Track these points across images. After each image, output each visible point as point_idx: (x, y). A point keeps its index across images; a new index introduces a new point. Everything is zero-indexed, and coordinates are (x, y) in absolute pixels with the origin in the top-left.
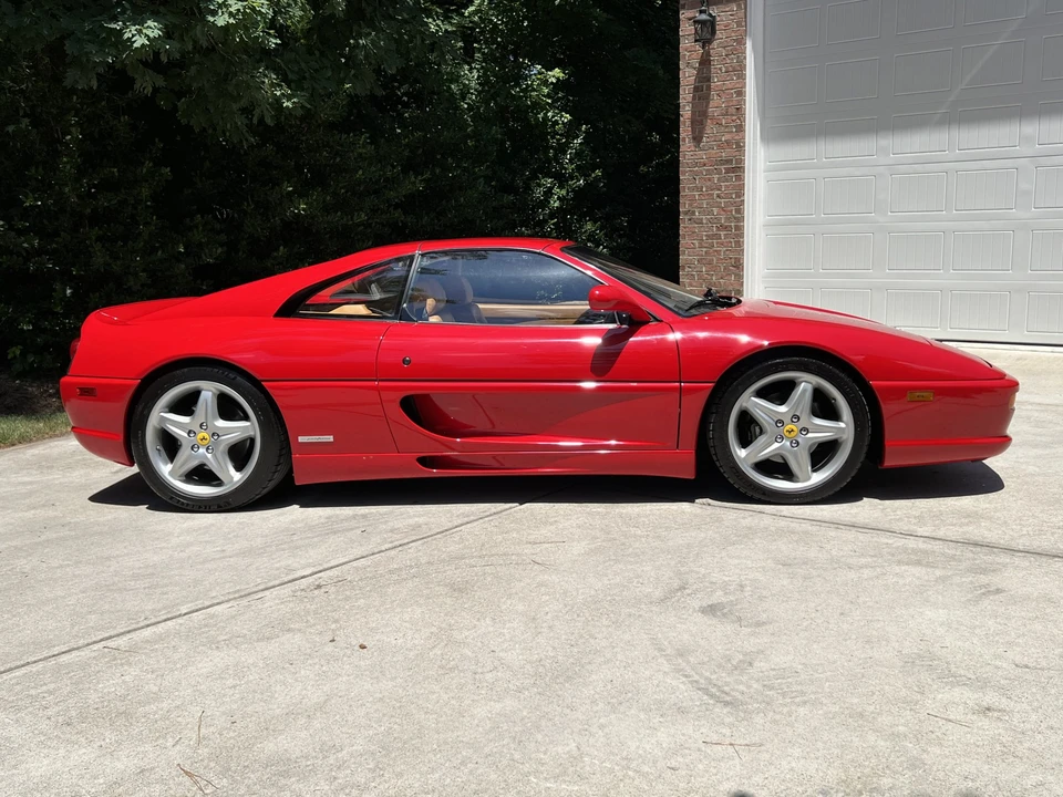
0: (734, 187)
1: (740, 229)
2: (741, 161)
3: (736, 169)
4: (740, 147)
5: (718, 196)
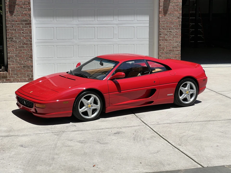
0: (29, 30)
2: (31, 21)
3: (29, 24)
4: (30, 16)
5: (23, 33)
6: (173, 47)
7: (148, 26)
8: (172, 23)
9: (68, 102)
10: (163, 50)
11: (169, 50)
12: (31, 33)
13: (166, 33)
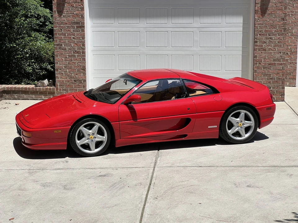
0: (81, 35)
1: (84, 53)
2: (84, 23)
3: (81, 26)
4: (83, 17)
5: (74, 38)
6: (274, 60)
7: (242, 30)
8: (273, 26)
9: (60, 131)
10: (259, 63)
11: (268, 63)
12: (84, 38)
13: (264, 40)
